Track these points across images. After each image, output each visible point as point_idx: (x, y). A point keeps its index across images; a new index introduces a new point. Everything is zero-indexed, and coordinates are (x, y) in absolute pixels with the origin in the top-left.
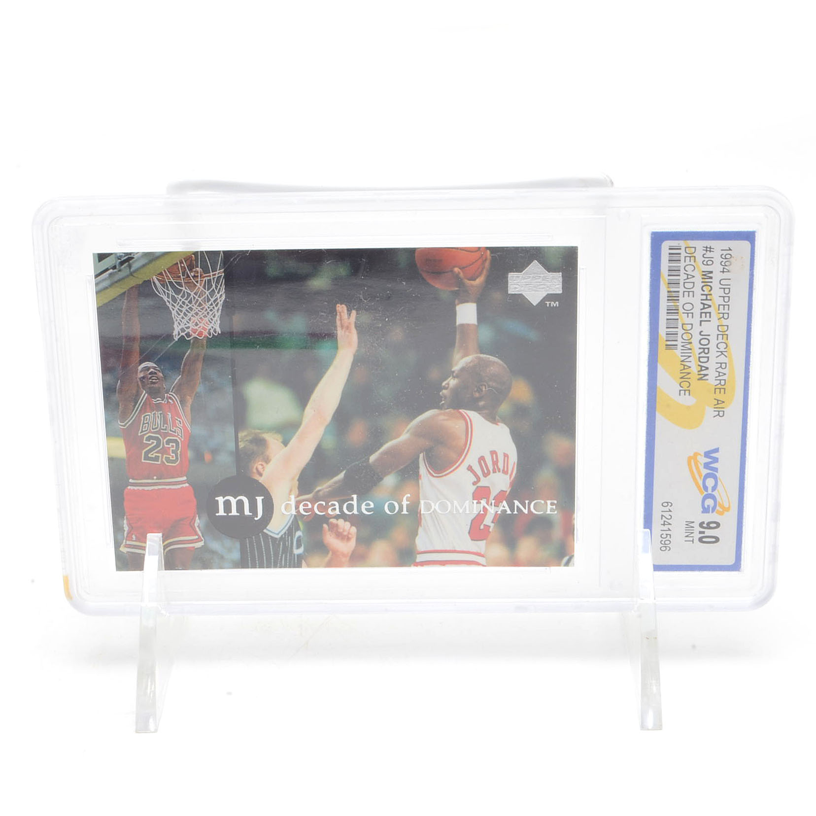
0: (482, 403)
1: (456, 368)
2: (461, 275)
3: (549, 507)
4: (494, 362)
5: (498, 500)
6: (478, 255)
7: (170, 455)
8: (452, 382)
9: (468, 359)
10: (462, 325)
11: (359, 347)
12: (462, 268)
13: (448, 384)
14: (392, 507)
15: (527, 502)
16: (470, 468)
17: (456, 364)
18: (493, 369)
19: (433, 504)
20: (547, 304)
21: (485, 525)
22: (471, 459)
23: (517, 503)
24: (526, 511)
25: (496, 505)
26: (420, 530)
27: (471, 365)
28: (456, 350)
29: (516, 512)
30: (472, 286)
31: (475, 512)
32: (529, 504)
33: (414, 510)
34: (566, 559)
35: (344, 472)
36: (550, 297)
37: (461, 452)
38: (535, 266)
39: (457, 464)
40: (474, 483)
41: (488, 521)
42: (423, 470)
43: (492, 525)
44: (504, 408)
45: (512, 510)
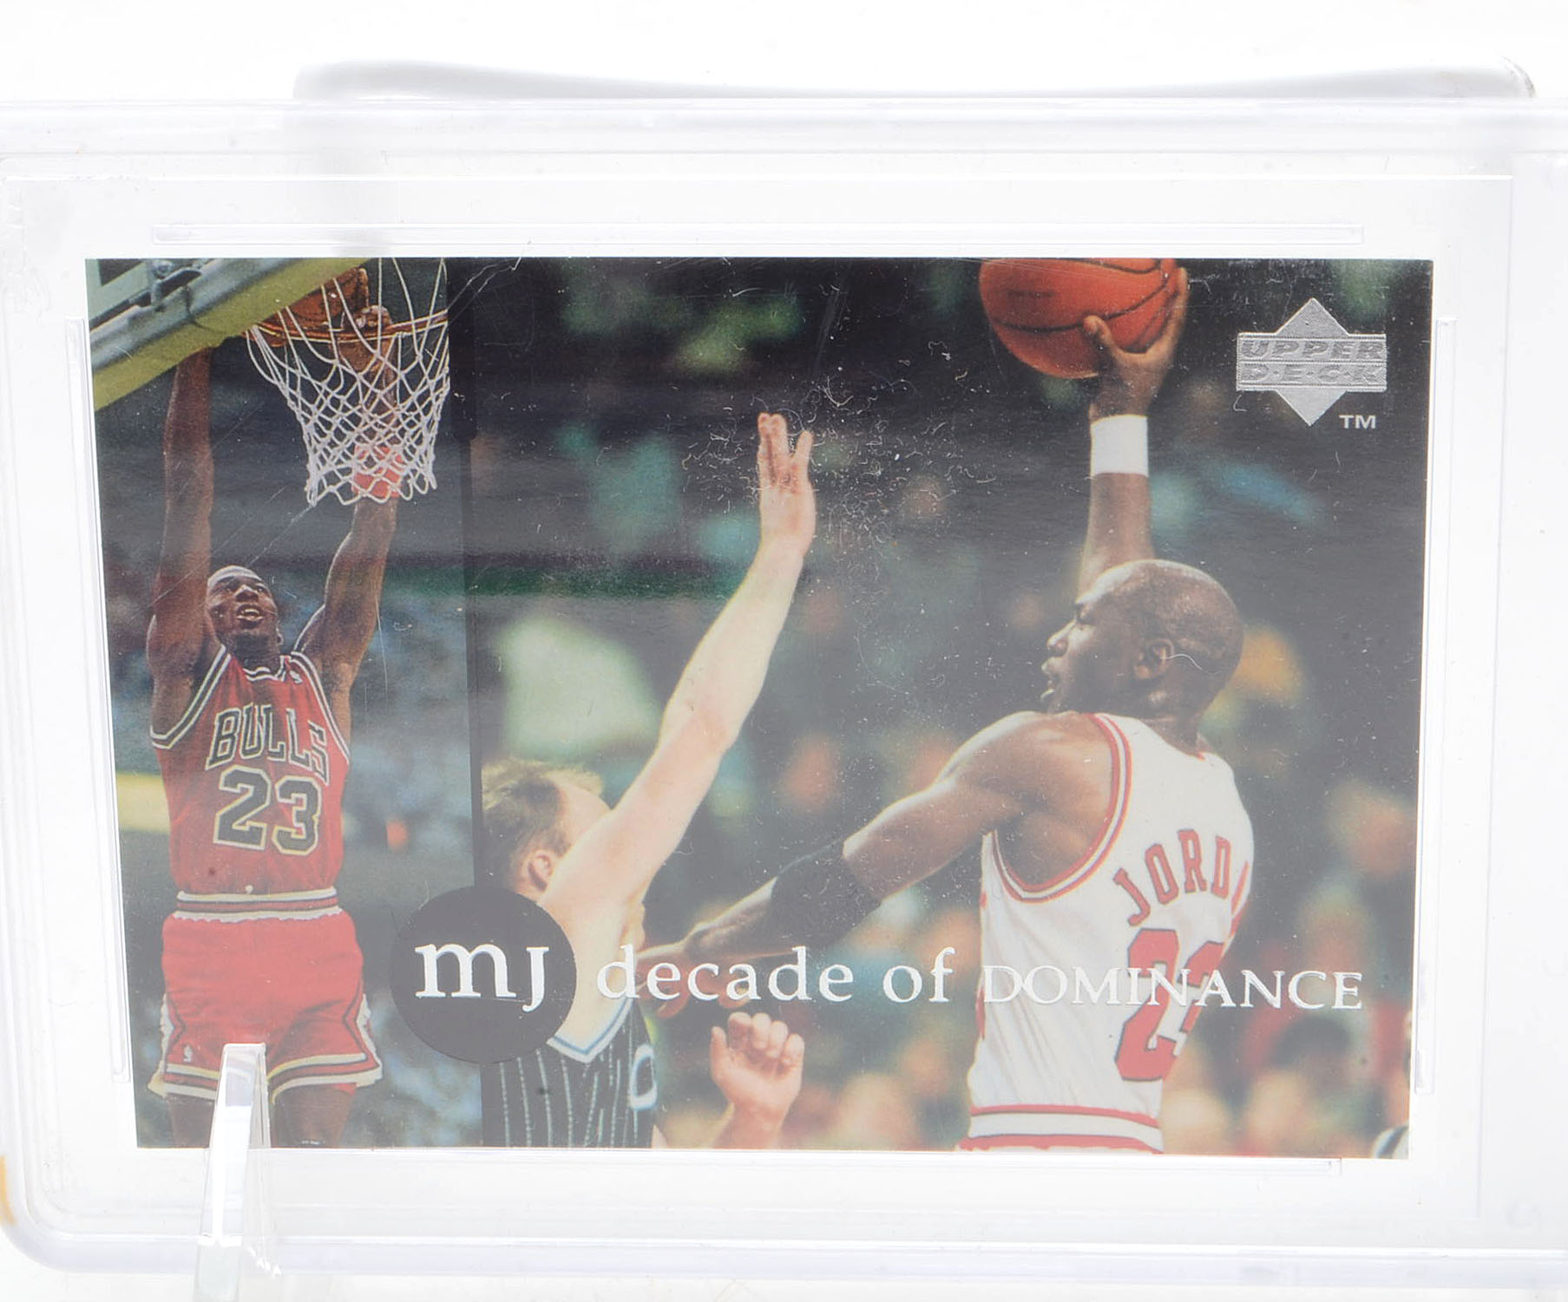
0: (1157, 697)
1: (1088, 597)
2: (1107, 336)
3: (1341, 989)
4: (1194, 582)
5: (1199, 968)
6: (1153, 280)
7: (292, 827)
8: (1076, 636)
9: (1121, 573)
10: (1107, 478)
11: (820, 531)
12: (1109, 318)
13: (1065, 641)
14: (903, 984)
15: (1279, 974)
16: (1122, 878)
17: (1089, 586)
18: (1189, 602)
19: (1017, 978)
20: (1343, 420)
21: (1161, 1038)
22: (1127, 852)
23: (1250, 977)
24: (1276, 1002)
25: (1194, 983)
26: (982, 1049)
27: (1130, 588)
28: (1089, 545)
29: (1247, 1004)
30: (1136, 367)
31: (1135, 1001)
32: (1286, 981)
33: (965, 990)
34: (1384, 1138)
35: (773, 882)
36: (1352, 402)
37: (1098, 831)
38: (1312, 316)
39: (1087, 866)
40: (1133, 920)
41: (1170, 1025)
42: (991, 880)
43: (1181, 1039)
44: (1220, 711)
45: (1237, 995)
